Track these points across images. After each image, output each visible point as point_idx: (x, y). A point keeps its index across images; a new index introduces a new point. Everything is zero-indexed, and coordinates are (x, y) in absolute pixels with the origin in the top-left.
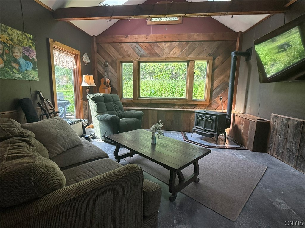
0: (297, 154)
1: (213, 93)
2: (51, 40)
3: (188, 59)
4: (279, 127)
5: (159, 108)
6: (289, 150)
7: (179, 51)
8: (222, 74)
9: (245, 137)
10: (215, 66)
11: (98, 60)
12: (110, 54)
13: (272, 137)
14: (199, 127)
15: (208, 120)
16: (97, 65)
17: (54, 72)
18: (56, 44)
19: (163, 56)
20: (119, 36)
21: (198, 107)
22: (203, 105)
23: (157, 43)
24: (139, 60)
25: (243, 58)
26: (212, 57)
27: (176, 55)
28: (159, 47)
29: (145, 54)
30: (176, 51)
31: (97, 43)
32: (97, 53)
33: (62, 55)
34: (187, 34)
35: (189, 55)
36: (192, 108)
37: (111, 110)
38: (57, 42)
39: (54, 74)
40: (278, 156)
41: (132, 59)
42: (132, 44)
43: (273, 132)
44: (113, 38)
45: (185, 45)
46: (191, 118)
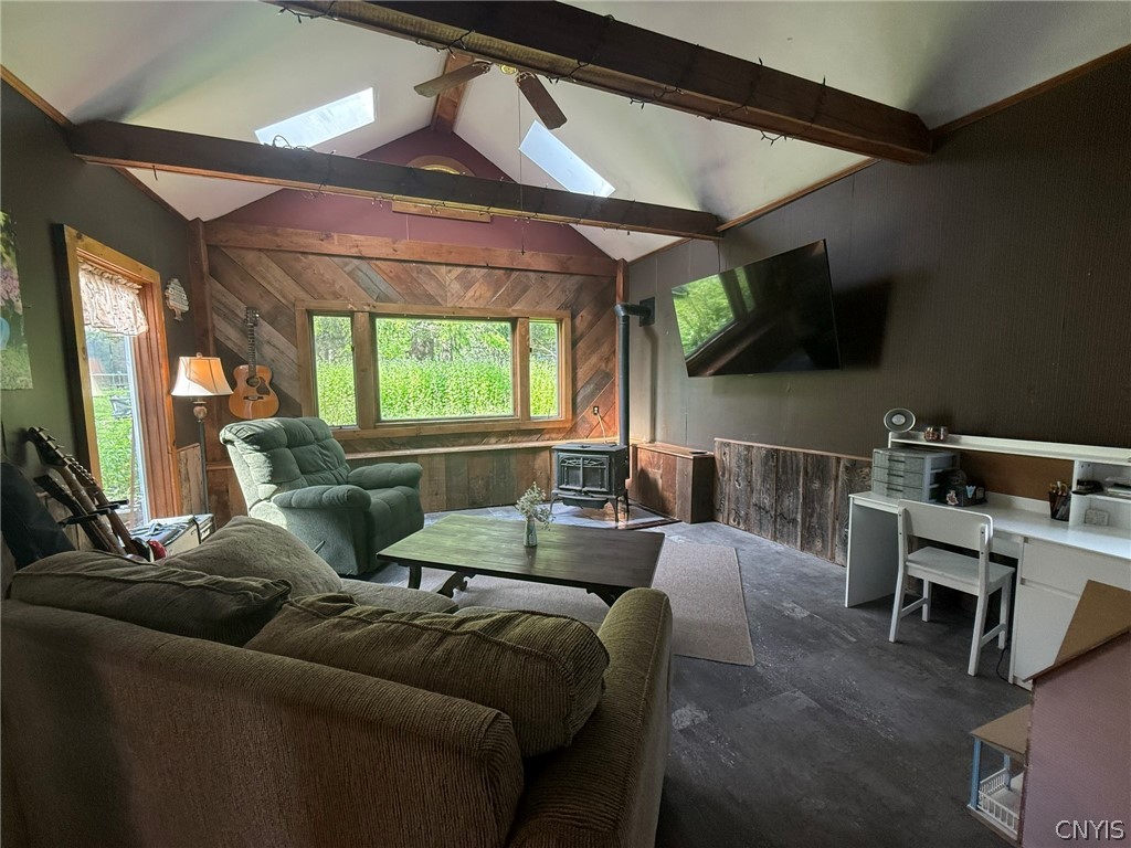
0: (773, 513)
1: (579, 400)
2: (69, 232)
3: (514, 315)
4: (733, 465)
5: (443, 446)
6: (759, 508)
7: (489, 294)
8: (593, 352)
9: (668, 495)
10: (578, 333)
11: (216, 304)
12: (268, 287)
13: (722, 488)
14: (568, 487)
15: (590, 466)
16: (212, 319)
17: (84, 350)
18: (86, 248)
19: (446, 301)
20: (300, 231)
21: (547, 436)
22: (559, 430)
23: (428, 266)
24: (373, 310)
25: (635, 320)
26: (568, 313)
27: (481, 301)
28: (432, 277)
29: (390, 292)
30: (479, 292)
31: (207, 245)
32: (213, 280)
33: (101, 288)
34: (505, 252)
35: (514, 303)
36: (531, 441)
37: (313, 469)
38: (88, 240)
39: (86, 359)
40: (739, 524)
41: (350, 306)
42: (347, 260)
43: (723, 475)
44: (277, 235)
45: (504, 278)
46: (536, 467)
